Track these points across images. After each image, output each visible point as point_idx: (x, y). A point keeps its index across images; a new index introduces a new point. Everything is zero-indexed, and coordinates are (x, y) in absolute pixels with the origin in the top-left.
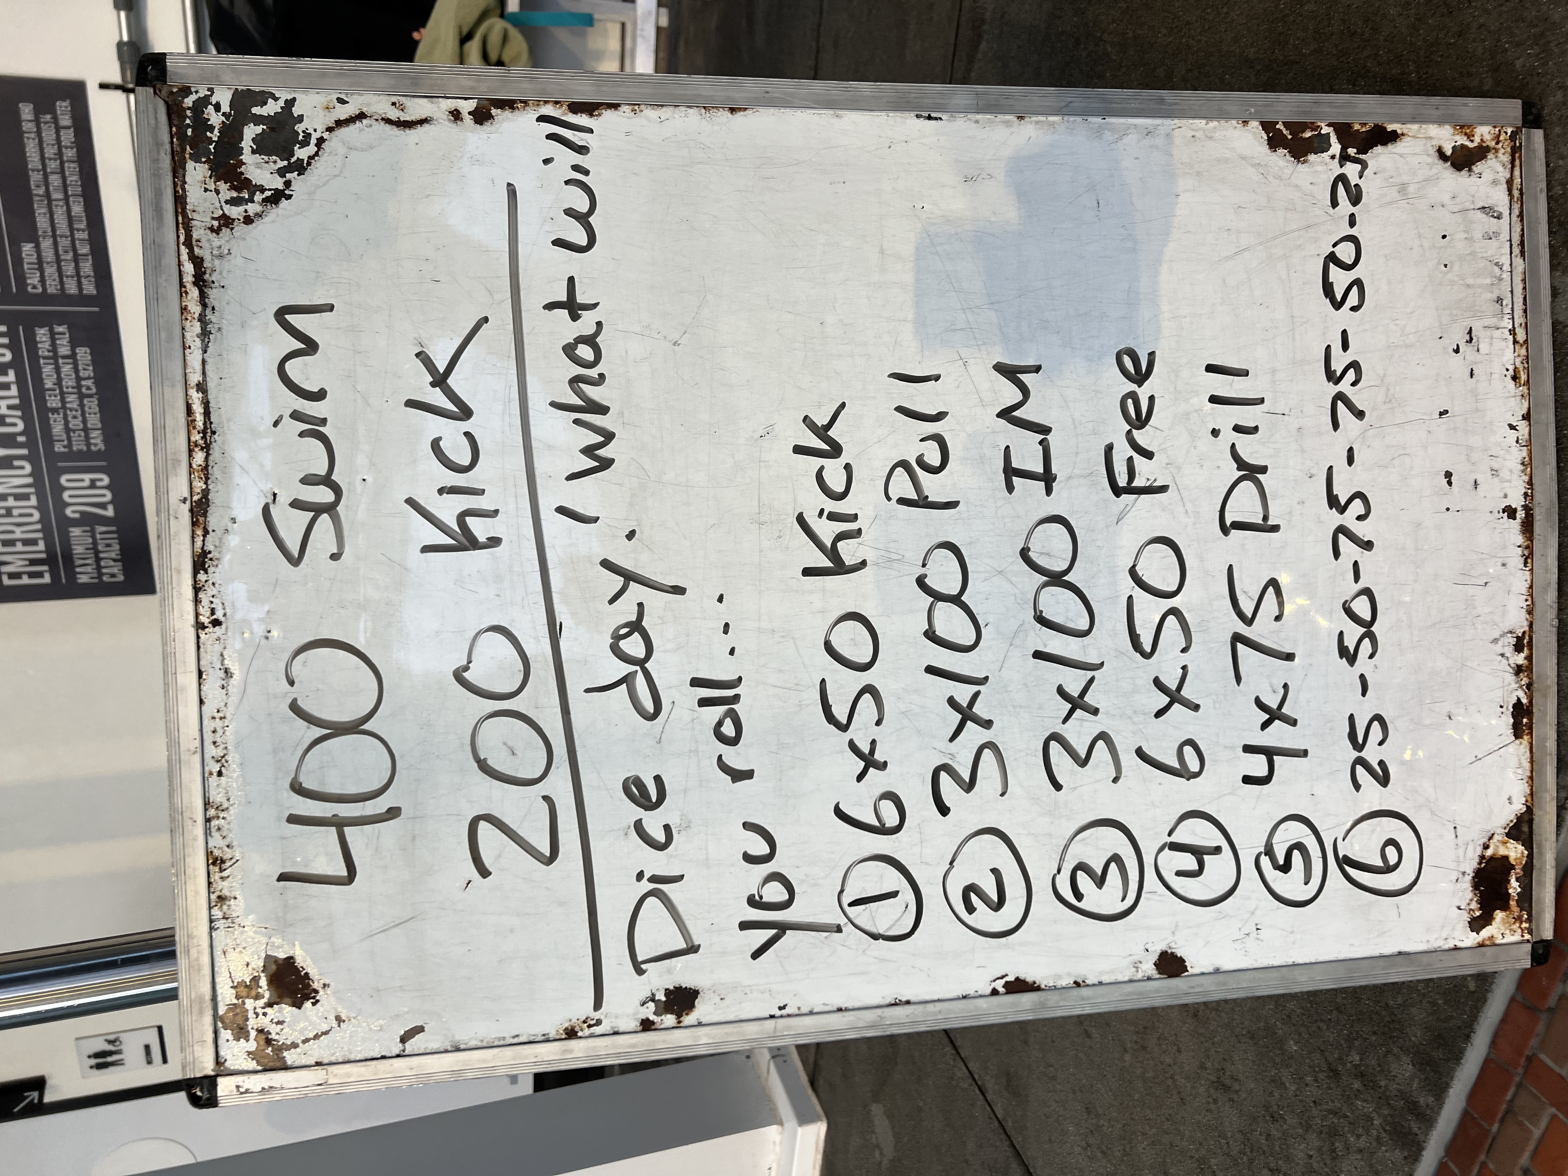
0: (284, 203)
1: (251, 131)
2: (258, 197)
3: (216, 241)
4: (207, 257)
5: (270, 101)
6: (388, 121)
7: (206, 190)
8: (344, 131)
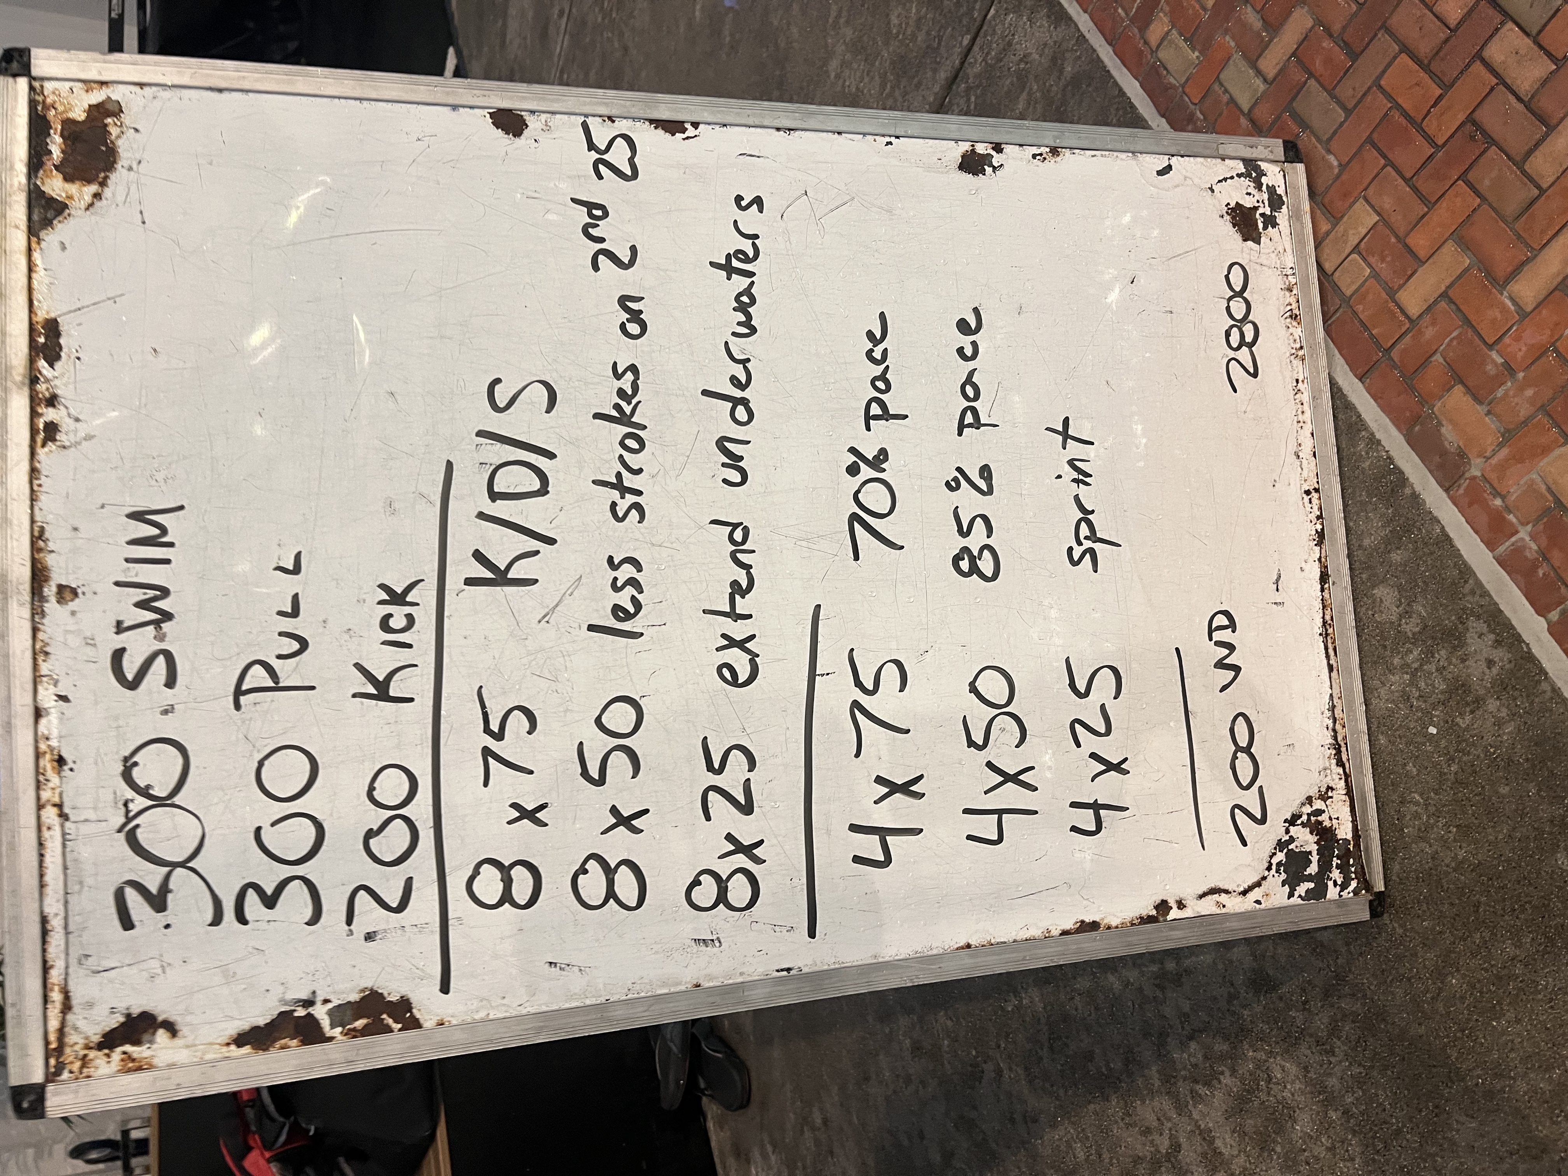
0: (1289, 817)
1: (1313, 869)
2: (1304, 818)
3: (1329, 781)
4: (1334, 766)
5: (1303, 895)
6: (1227, 892)
7: (1338, 819)
8: (1255, 879)
